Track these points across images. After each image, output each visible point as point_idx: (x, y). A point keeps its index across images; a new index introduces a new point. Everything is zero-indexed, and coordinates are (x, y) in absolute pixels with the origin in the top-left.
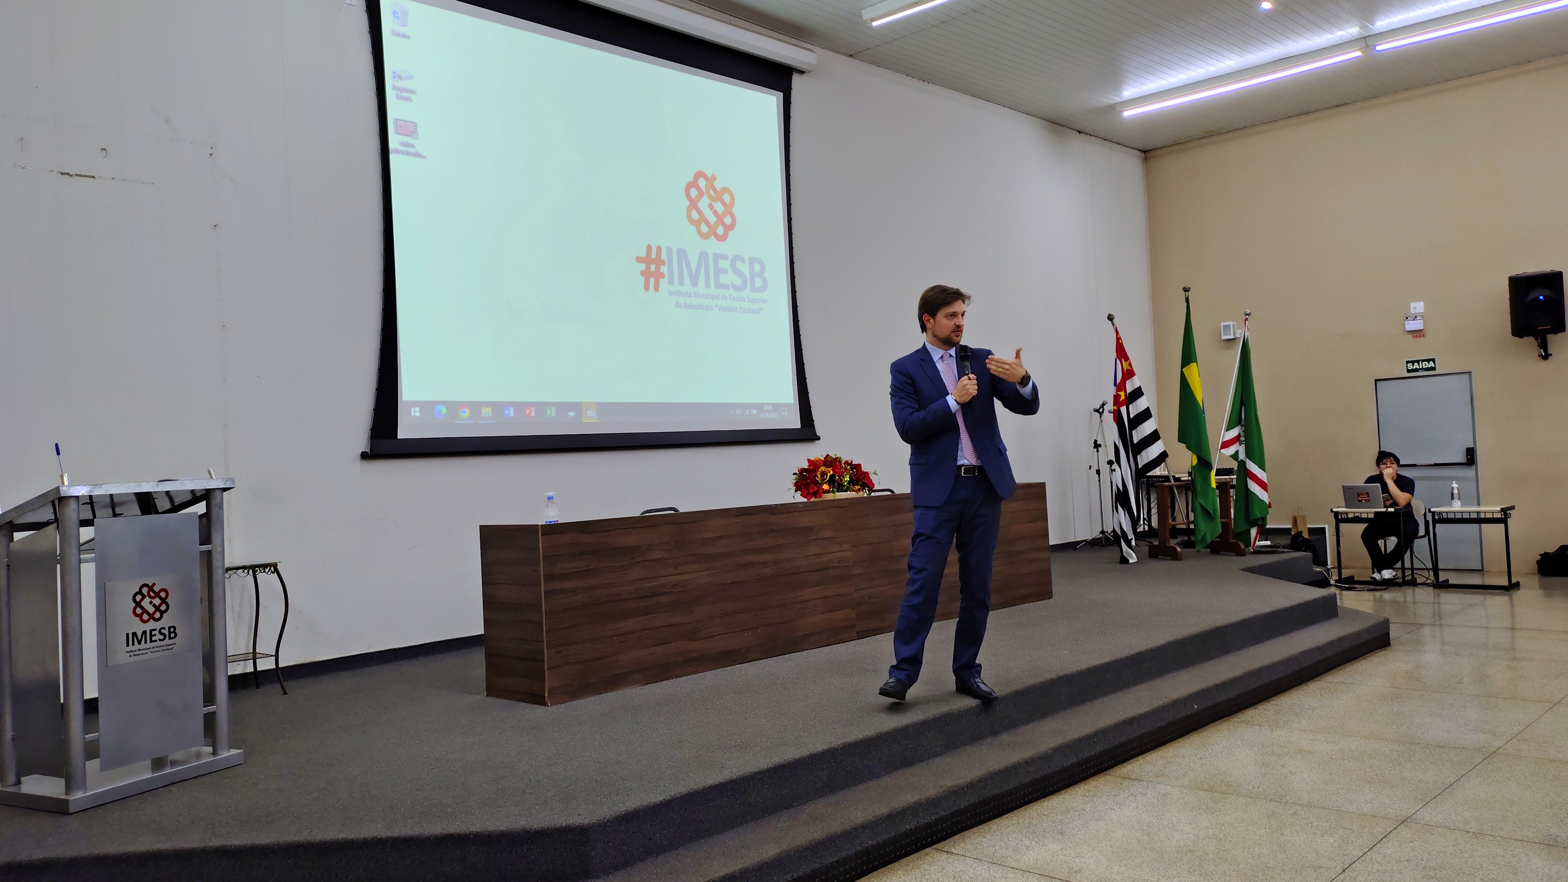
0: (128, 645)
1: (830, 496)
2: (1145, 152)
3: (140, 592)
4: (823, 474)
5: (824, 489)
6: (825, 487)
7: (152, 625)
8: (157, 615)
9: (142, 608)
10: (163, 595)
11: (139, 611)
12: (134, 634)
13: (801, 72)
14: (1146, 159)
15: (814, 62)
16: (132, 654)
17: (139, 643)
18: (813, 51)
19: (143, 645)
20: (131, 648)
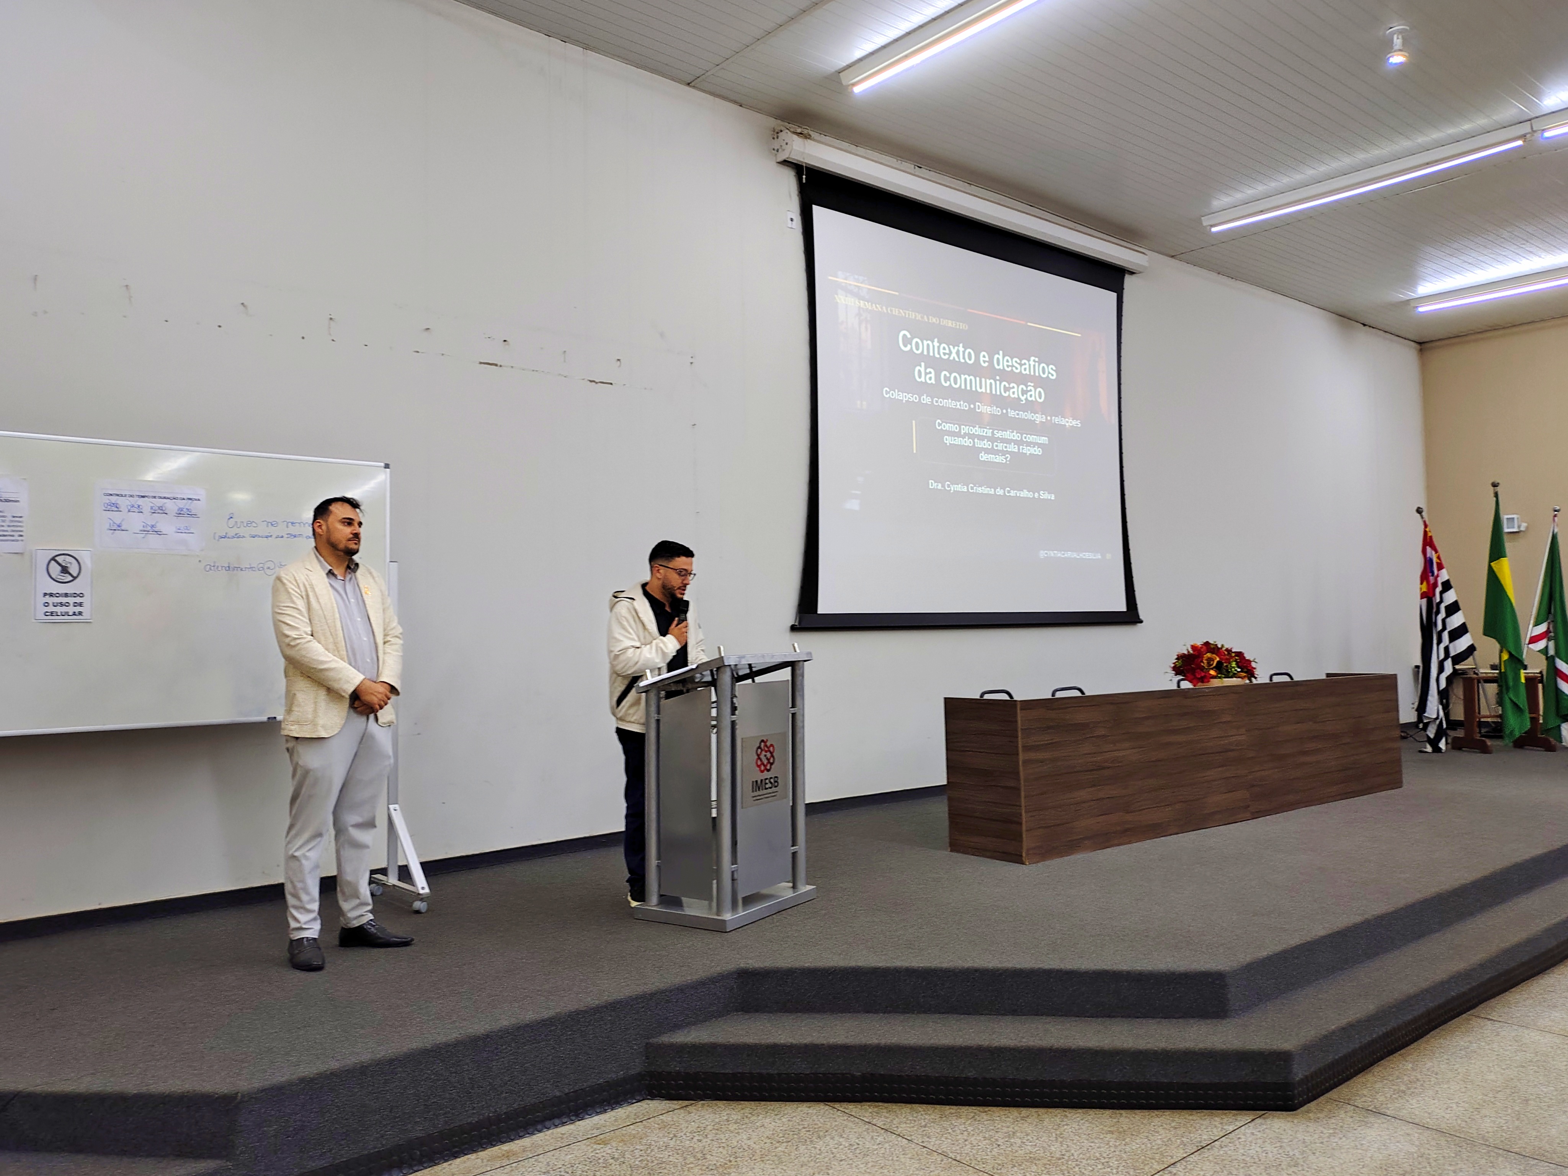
1: (1216, 683)
2: (1420, 343)
3: (759, 747)
4: (1210, 660)
5: (1211, 674)
6: (1212, 672)
7: (767, 775)
8: (768, 767)
9: (761, 760)
10: (771, 749)
11: (759, 763)
12: (757, 781)
13: (1132, 273)
14: (1421, 350)
15: (1146, 264)
16: (755, 798)
17: (759, 790)
18: (1144, 253)
19: (761, 792)
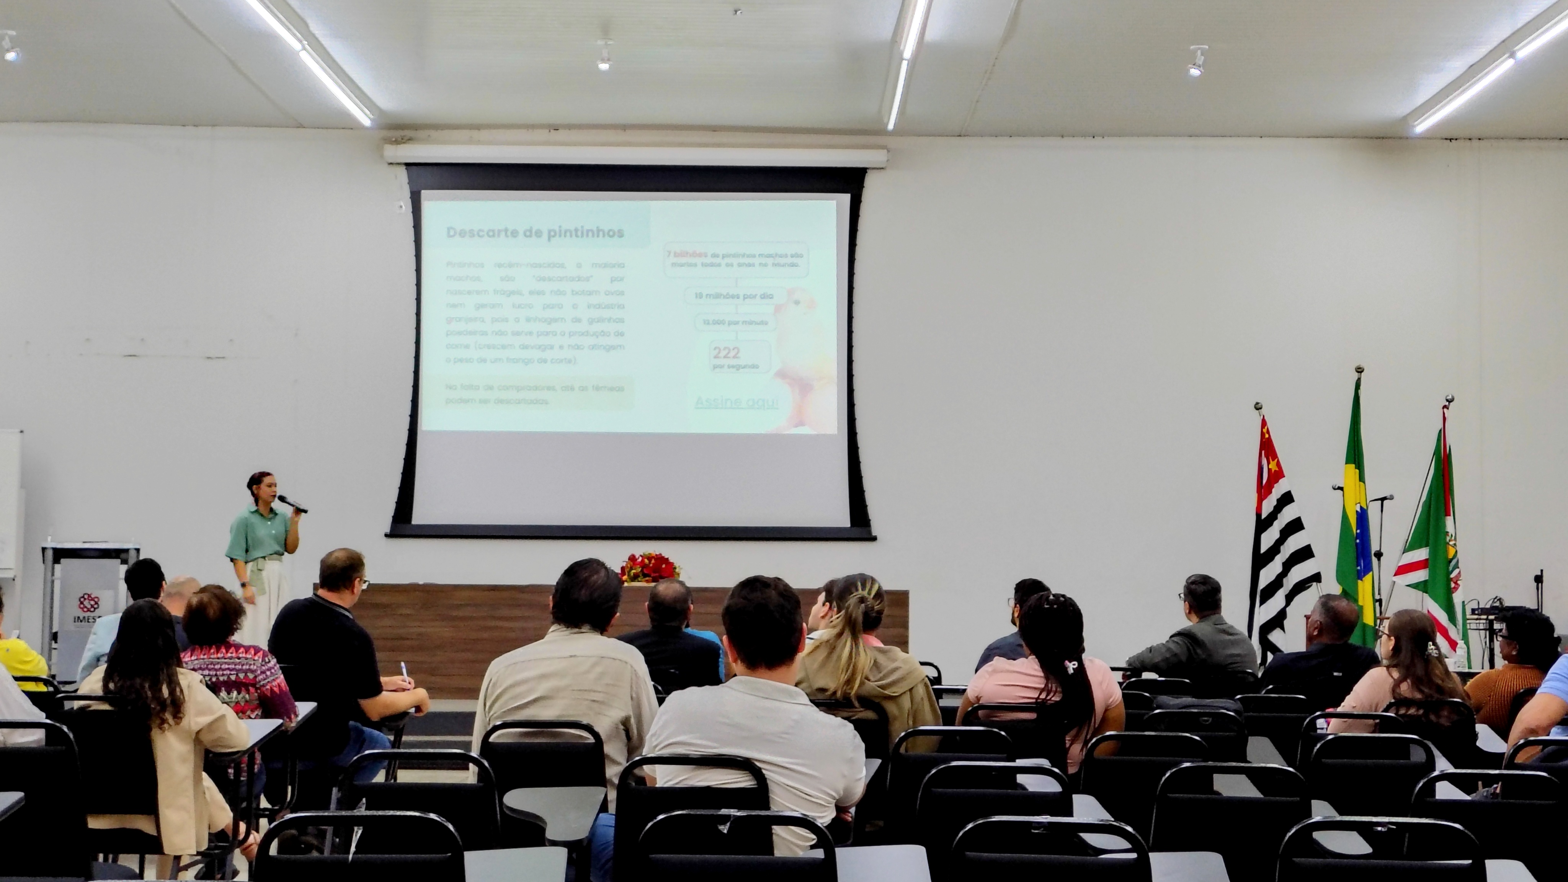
0: (75, 622)
3: (83, 597)
7: (89, 614)
8: (92, 609)
9: (84, 605)
10: (96, 600)
11: (82, 606)
12: (79, 617)
13: (878, 170)
19: (83, 623)
20: (77, 623)
